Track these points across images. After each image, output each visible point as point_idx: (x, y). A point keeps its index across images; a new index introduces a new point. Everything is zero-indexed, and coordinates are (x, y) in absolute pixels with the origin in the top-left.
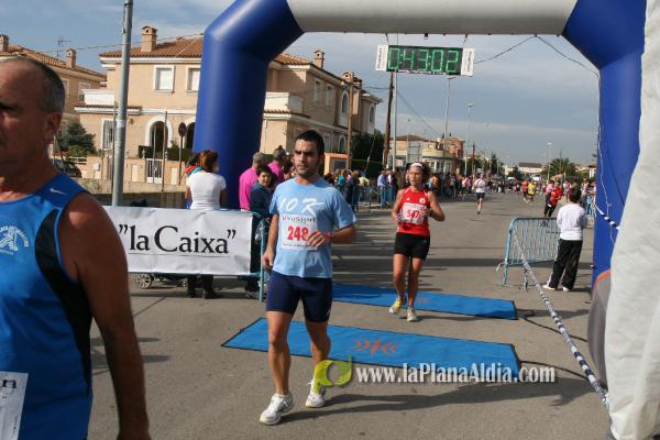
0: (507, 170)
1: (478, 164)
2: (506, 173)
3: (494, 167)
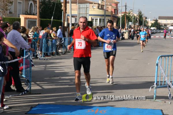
0: (150, 22)
1: (129, 19)
2: (150, 25)
3: (141, 21)
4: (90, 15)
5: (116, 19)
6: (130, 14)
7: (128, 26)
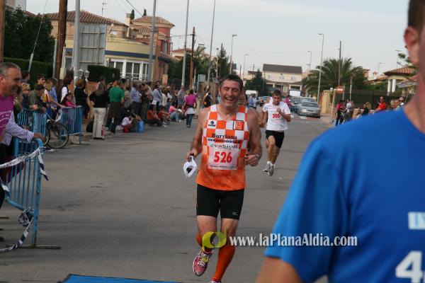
4: (108, 53)
5: (167, 66)
6: (200, 55)
7: (196, 85)
